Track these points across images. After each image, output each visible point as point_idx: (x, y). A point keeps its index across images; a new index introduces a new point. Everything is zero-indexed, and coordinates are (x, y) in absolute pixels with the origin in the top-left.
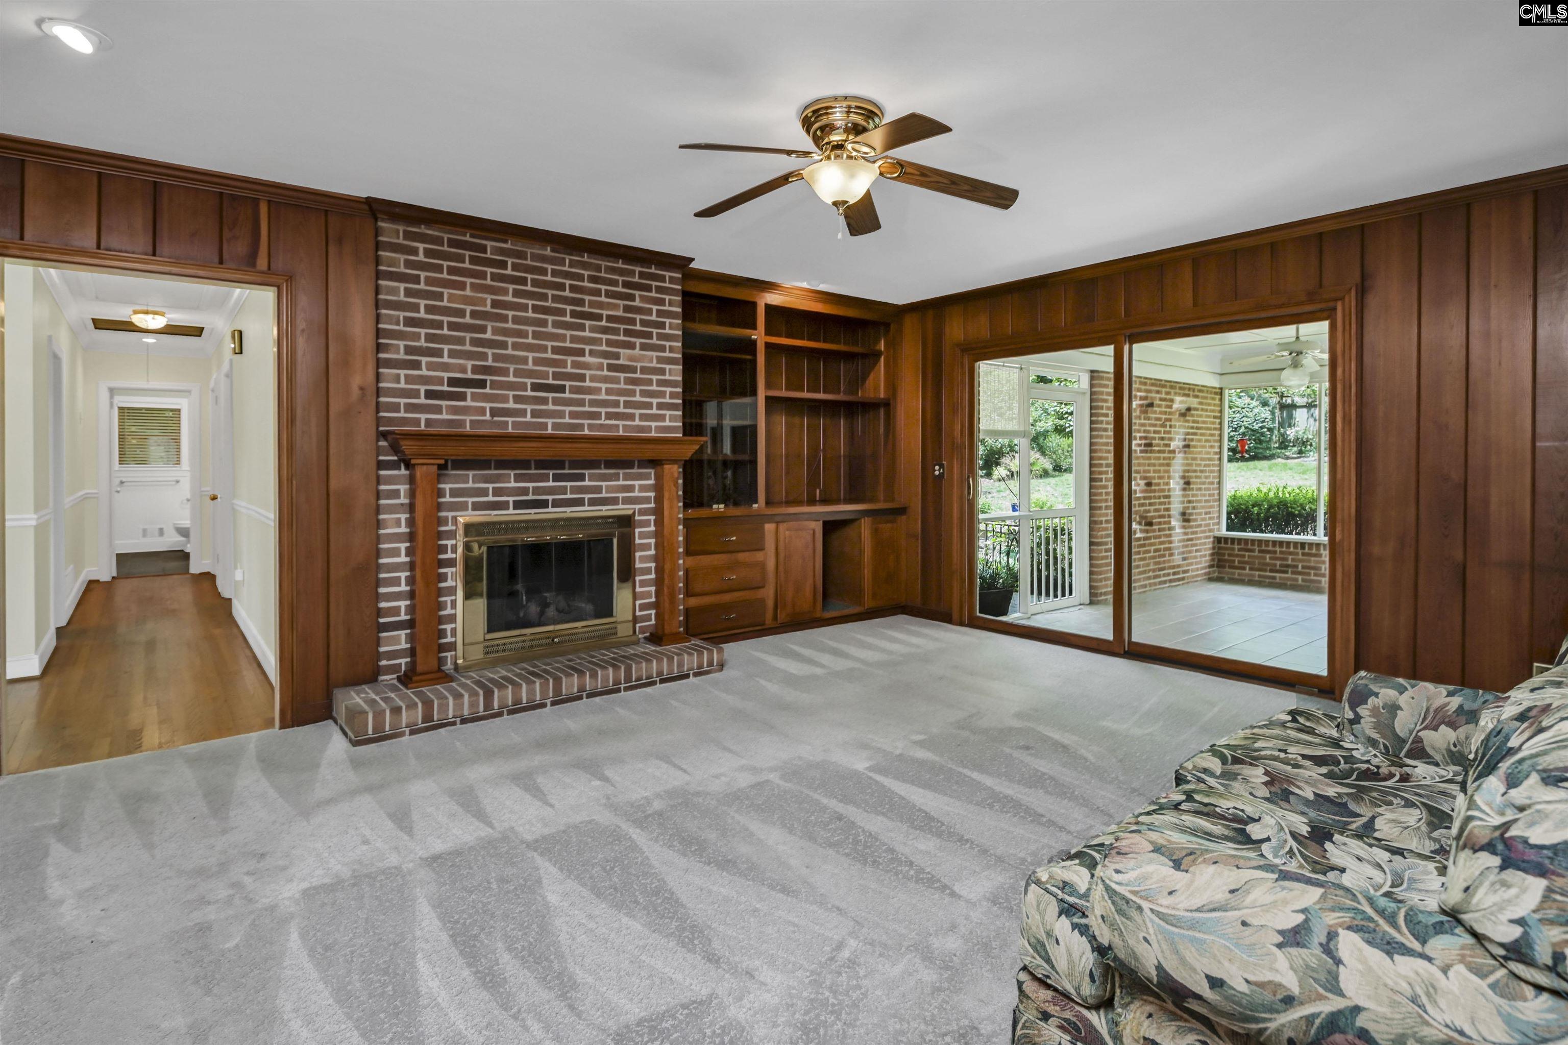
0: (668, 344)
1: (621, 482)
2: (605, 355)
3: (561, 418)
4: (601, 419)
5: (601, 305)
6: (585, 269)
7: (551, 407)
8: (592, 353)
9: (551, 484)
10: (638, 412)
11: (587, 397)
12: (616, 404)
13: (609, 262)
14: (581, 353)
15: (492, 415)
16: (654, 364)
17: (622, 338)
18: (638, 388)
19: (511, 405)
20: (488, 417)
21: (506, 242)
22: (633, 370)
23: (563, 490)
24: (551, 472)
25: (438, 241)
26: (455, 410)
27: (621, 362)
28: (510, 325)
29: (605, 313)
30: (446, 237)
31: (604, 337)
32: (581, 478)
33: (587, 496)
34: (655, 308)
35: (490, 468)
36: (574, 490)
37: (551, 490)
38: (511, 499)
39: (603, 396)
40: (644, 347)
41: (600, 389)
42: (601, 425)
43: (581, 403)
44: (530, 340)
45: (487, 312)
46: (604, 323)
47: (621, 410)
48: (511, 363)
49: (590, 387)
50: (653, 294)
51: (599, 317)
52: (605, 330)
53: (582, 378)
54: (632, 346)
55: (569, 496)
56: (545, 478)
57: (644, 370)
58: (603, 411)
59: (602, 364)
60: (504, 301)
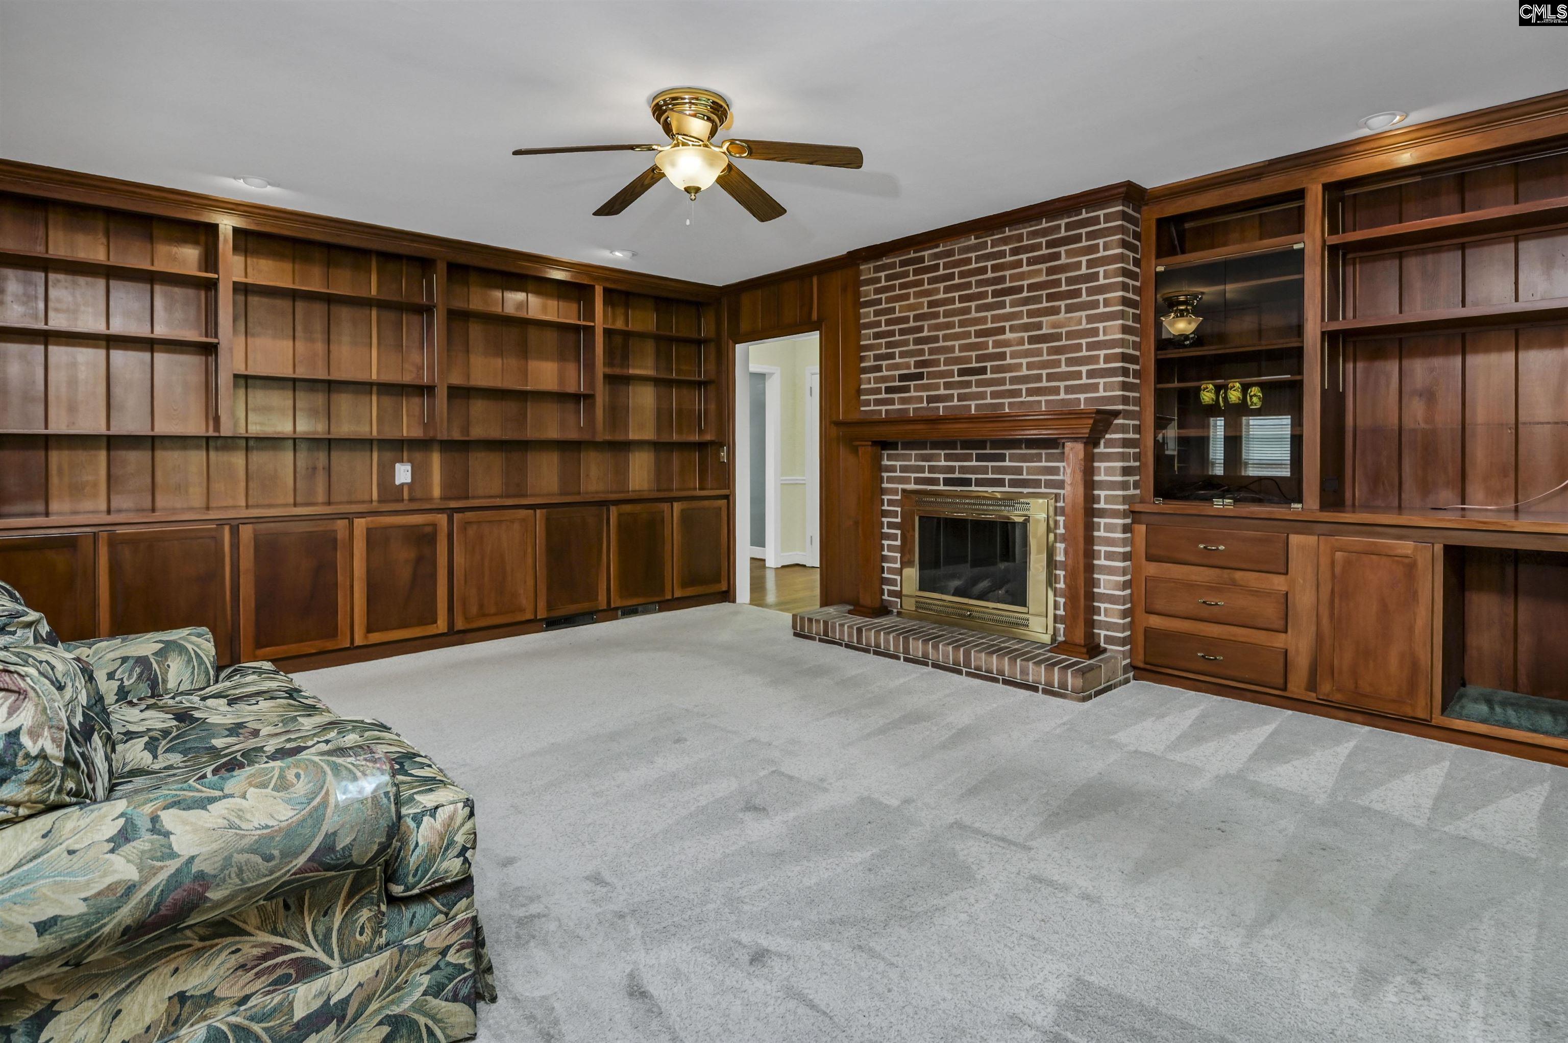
0: (1101, 298)
1: (1044, 464)
2: (1026, 328)
3: (983, 399)
4: (1021, 396)
5: (1022, 277)
6: (1006, 244)
7: (974, 389)
8: (1013, 329)
9: (974, 463)
10: (1062, 384)
11: (1008, 375)
12: (1038, 378)
13: (1031, 226)
14: (1002, 331)
15: (928, 403)
16: (1084, 325)
17: (1045, 304)
18: (1063, 358)
19: (942, 392)
20: (925, 404)
21: (937, 246)
22: (1057, 337)
23: (985, 470)
24: (974, 452)
25: (892, 266)
26: (903, 401)
27: (1044, 331)
28: (942, 320)
29: (1025, 283)
30: (897, 260)
31: (1024, 308)
32: (1002, 458)
33: (1007, 477)
34: (1084, 259)
35: (926, 449)
36: (996, 470)
37: (974, 470)
38: (941, 476)
39: (1025, 372)
40: (1070, 309)
41: (1021, 364)
42: (1022, 402)
43: (1002, 382)
44: (957, 330)
45: (924, 314)
46: (1025, 294)
47: (1044, 384)
48: (942, 354)
49: (1010, 364)
50: (1084, 243)
51: (1020, 289)
52: (1026, 301)
53: (1002, 356)
54: (1055, 311)
55: (990, 476)
56: (968, 458)
57: (1070, 335)
58: (1024, 387)
59: (1023, 338)
60: (936, 300)
